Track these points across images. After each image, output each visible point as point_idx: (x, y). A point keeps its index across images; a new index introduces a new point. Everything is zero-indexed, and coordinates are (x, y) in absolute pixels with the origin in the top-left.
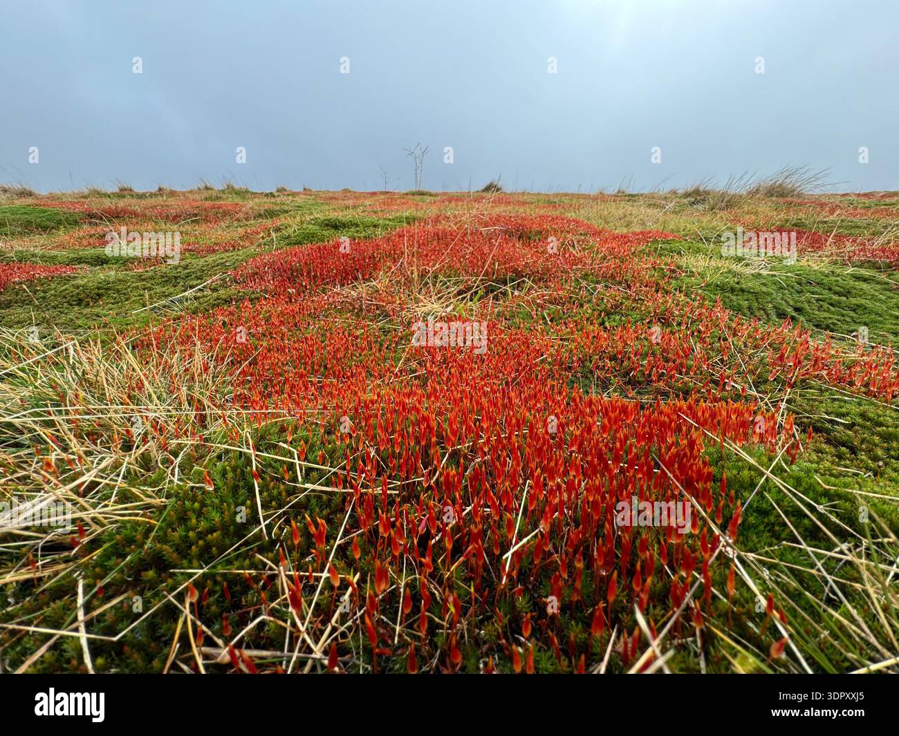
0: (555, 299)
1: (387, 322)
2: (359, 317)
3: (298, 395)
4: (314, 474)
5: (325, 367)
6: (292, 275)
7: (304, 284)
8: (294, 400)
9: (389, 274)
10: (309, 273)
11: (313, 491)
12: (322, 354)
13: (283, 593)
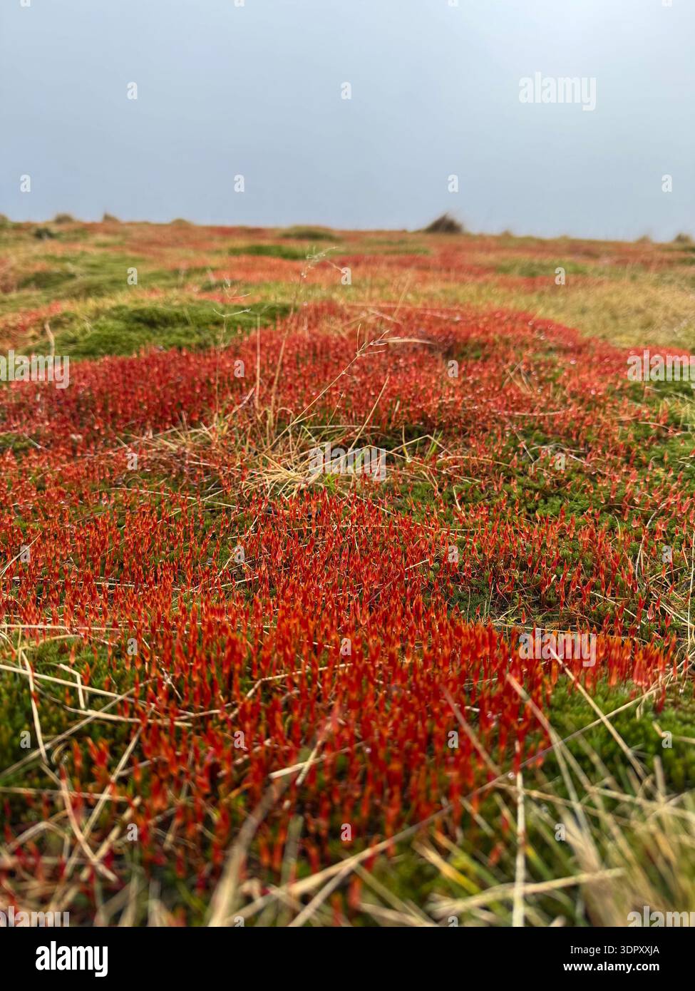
0: (474, 467)
1: (219, 496)
2: (179, 485)
3: (82, 607)
4: (99, 701)
5: (121, 565)
6: (78, 409)
7: (97, 427)
8: (78, 614)
9: (229, 416)
10: (104, 408)
11: (97, 719)
12: (117, 546)
13: (64, 808)
